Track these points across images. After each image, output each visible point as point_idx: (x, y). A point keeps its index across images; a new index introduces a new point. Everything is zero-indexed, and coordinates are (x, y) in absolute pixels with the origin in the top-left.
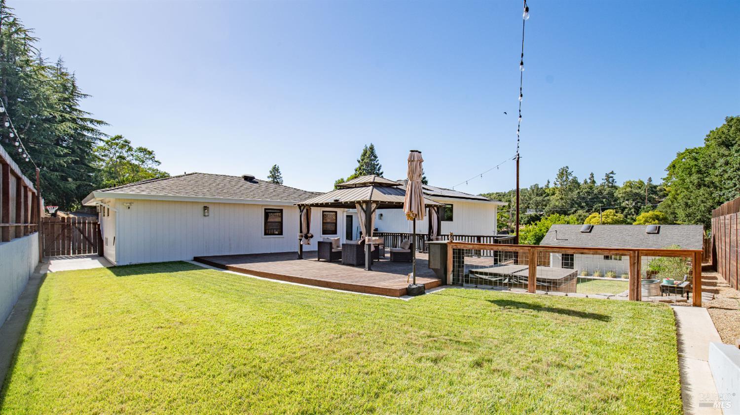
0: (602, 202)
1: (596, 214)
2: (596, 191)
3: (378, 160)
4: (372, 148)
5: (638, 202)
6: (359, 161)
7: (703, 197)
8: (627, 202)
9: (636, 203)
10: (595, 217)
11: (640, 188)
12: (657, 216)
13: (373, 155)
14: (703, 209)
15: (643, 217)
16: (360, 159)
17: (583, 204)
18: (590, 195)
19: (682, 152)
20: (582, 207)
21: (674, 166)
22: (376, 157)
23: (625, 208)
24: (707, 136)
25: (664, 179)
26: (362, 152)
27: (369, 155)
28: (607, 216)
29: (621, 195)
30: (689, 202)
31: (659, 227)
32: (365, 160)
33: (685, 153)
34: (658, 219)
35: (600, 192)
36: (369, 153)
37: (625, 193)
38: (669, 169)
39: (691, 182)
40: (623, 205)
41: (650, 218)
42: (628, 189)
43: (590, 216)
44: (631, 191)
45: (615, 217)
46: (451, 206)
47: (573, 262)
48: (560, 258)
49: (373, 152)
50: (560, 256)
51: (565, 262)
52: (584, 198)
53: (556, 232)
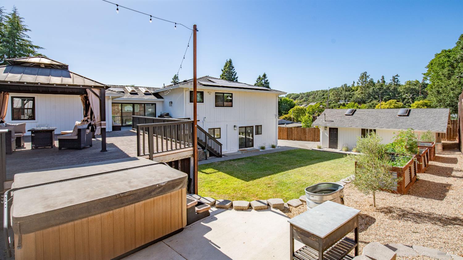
0: (389, 95)
1: (383, 103)
2: (385, 88)
3: (234, 69)
4: (230, 62)
6: (222, 70)
8: (406, 95)
9: (413, 95)
11: (415, 85)
12: (426, 103)
13: (231, 66)
15: (416, 104)
16: (223, 69)
17: (377, 96)
18: (381, 90)
20: (376, 98)
21: (432, 64)
22: (233, 67)
23: (405, 98)
25: (424, 74)
26: (224, 64)
28: (391, 104)
29: (403, 90)
32: (226, 70)
34: (426, 106)
35: (388, 88)
36: (228, 64)
37: (405, 88)
39: (443, 74)
40: (404, 96)
41: (421, 105)
42: (407, 86)
43: (380, 104)
44: (410, 87)
45: (396, 105)
46: (231, 95)
47: (337, 140)
48: (328, 136)
49: (231, 64)
50: (328, 134)
51: (332, 139)
52: (377, 92)
53: (325, 115)
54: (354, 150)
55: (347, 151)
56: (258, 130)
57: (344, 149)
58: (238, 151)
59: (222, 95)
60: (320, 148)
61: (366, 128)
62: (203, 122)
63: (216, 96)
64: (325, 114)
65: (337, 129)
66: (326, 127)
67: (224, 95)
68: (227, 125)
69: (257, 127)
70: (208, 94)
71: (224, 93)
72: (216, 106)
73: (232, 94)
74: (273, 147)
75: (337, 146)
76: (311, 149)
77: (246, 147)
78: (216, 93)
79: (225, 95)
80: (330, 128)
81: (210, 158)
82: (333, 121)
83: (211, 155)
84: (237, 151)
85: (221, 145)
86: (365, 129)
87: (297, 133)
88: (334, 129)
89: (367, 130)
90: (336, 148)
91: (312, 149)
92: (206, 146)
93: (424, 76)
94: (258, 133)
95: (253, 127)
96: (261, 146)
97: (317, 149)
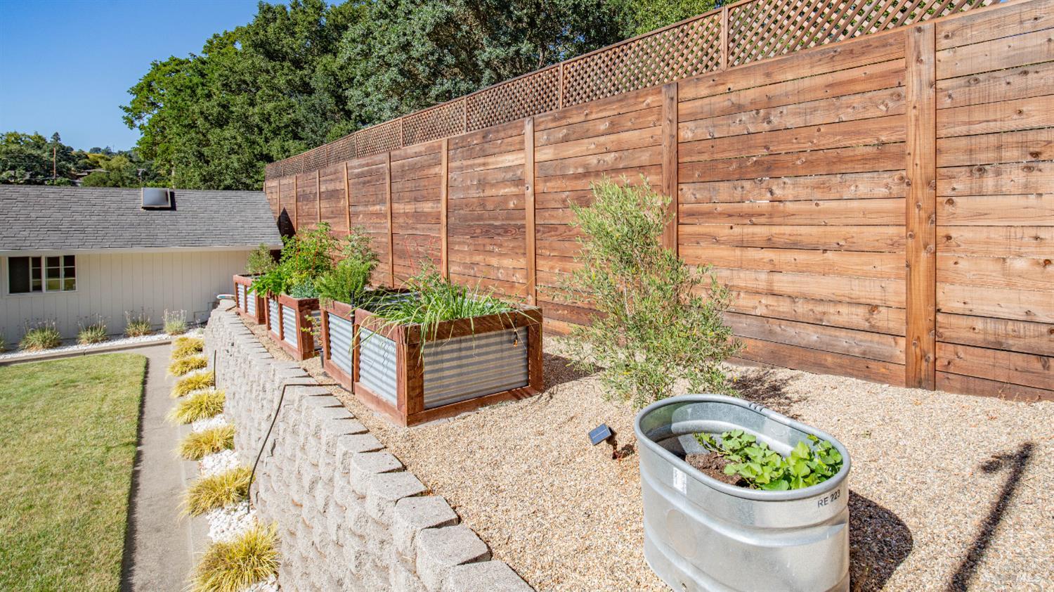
7: (233, 141)
14: (236, 165)
19: (164, 61)
21: (149, 85)
24: (208, 41)
30: (206, 151)
31: (172, 194)
33: (169, 64)
38: (137, 91)
39: (202, 113)
61: (31, 253)
86: (26, 259)
89: (37, 260)
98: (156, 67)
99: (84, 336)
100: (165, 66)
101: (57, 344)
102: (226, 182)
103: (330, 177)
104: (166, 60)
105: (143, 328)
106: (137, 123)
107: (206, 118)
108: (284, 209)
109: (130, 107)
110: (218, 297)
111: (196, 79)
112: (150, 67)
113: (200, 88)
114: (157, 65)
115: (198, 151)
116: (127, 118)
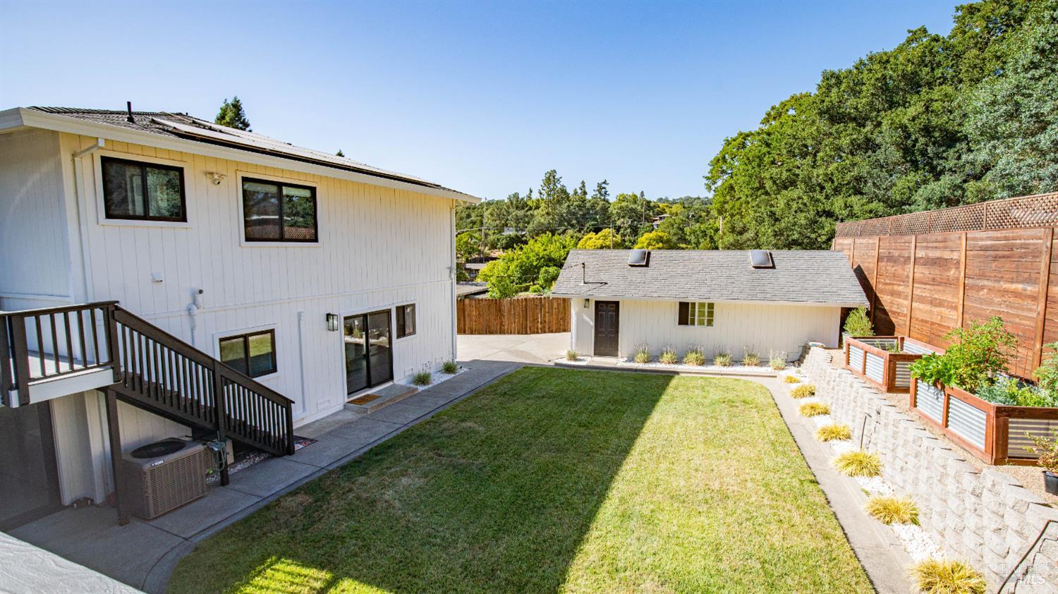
0: (595, 219)
1: (592, 234)
2: (588, 205)
4: (237, 107)
5: (635, 220)
8: (622, 220)
9: (632, 222)
10: (590, 238)
12: (661, 237)
13: (240, 119)
17: (574, 222)
18: (581, 210)
19: (733, 137)
20: (573, 226)
21: (724, 158)
23: (620, 227)
25: (708, 178)
26: (219, 112)
27: (231, 119)
28: (605, 237)
29: (616, 211)
31: (772, 255)
34: (662, 242)
35: (593, 207)
36: (230, 113)
37: (621, 208)
40: (618, 223)
41: (654, 240)
42: (624, 204)
43: (585, 237)
44: (627, 206)
45: (614, 239)
46: (307, 193)
47: (617, 332)
48: (592, 323)
49: (239, 114)
50: (592, 320)
51: (601, 332)
52: (574, 214)
53: (584, 267)
54: (667, 357)
55: (649, 360)
56: (404, 319)
57: (640, 356)
58: (345, 407)
59: (273, 189)
60: (573, 357)
61: (690, 300)
62: (189, 309)
63: (244, 192)
64: (583, 264)
65: (617, 303)
66: (588, 300)
67: (280, 191)
68: (299, 315)
69: (401, 310)
70: (206, 181)
71: (280, 185)
72: (248, 239)
73: (313, 190)
74: (449, 369)
75: (617, 350)
76: (552, 364)
77: (370, 386)
78: (245, 180)
79: (285, 191)
80: (597, 303)
81: (239, 467)
82: (606, 283)
83: (241, 451)
84: (340, 407)
85: (287, 403)
86: (688, 303)
87: (479, 314)
88: (607, 303)
89: (694, 304)
90: (615, 355)
91: (556, 364)
92: (222, 425)
93: (706, 182)
94: (402, 333)
95: (388, 312)
96: (416, 372)
97: (565, 361)
98: (728, 143)
99: (719, 360)
100: (734, 140)
101: (703, 363)
102: (793, 237)
103: (935, 244)
104: (735, 135)
105: (754, 360)
106: (713, 187)
107: (774, 182)
108: (859, 266)
109: (709, 175)
110: (810, 344)
111: (764, 149)
112: (723, 143)
113: (767, 156)
114: (728, 140)
115: (771, 212)
116: (706, 184)
